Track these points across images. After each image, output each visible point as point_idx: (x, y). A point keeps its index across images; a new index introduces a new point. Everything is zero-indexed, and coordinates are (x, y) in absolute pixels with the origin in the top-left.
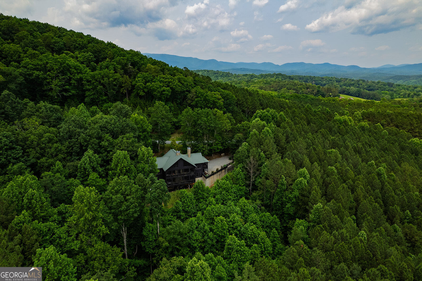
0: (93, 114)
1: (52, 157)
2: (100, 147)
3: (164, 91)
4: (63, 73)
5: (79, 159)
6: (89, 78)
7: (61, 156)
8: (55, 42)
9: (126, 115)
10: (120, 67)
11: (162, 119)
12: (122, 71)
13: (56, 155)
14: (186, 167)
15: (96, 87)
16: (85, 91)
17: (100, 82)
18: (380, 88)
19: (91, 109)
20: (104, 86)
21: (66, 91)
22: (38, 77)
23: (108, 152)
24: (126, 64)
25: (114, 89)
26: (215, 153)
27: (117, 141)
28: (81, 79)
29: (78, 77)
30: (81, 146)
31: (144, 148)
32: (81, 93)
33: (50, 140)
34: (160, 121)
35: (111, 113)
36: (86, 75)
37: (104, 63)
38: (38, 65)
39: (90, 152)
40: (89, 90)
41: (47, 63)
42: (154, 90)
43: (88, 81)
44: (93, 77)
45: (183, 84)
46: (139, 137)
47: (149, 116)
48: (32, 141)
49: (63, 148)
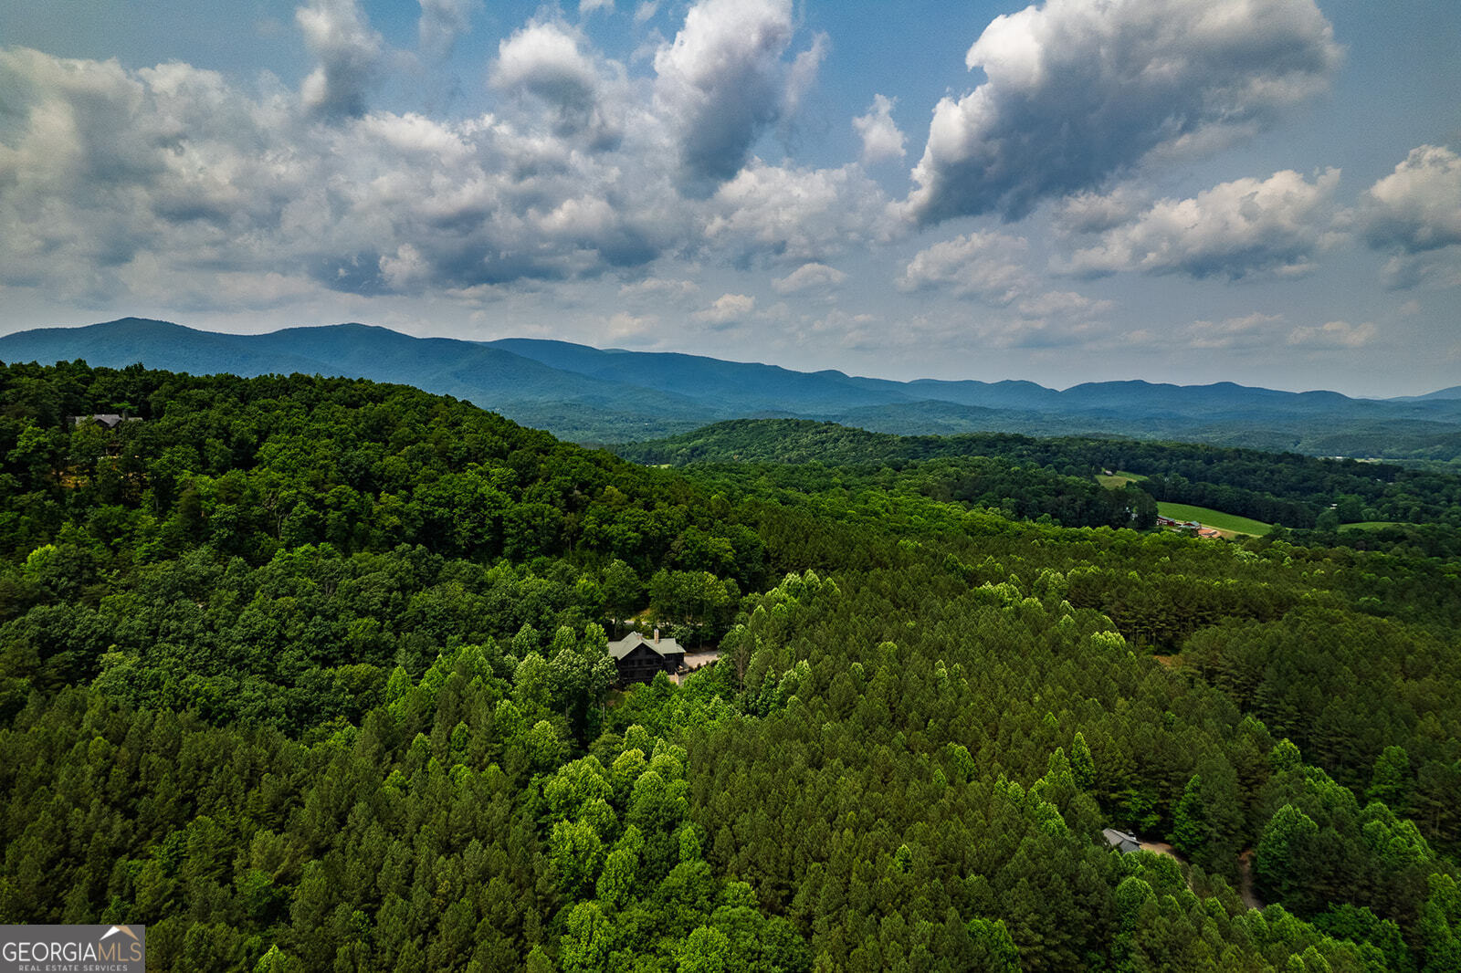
0: (522, 575)
1: (483, 632)
2: (539, 622)
3: (630, 538)
4: (475, 508)
5: (513, 636)
6: (511, 515)
7: (492, 631)
8: (455, 449)
9: (570, 581)
10: (559, 494)
11: (621, 586)
12: (563, 503)
13: (488, 629)
14: (648, 657)
15: (522, 531)
16: (506, 536)
17: (528, 522)
18: (1340, 483)
19: (518, 568)
20: (535, 530)
21: (479, 536)
22: (441, 517)
23: (549, 629)
24: (570, 490)
25: (549, 535)
26: (705, 643)
27: (558, 615)
28: (500, 518)
29: (496, 513)
30: (516, 619)
31: (593, 625)
32: (497, 538)
33: (482, 611)
34: (617, 589)
35: (550, 576)
36: (507, 511)
37: (535, 488)
38: (441, 497)
39: (527, 626)
40: (511, 536)
41: (455, 495)
42: (613, 538)
43: (511, 520)
44: (519, 514)
45: (664, 524)
46: (587, 611)
47: (602, 580)
48: (463, 611)
49: (496, 621)
